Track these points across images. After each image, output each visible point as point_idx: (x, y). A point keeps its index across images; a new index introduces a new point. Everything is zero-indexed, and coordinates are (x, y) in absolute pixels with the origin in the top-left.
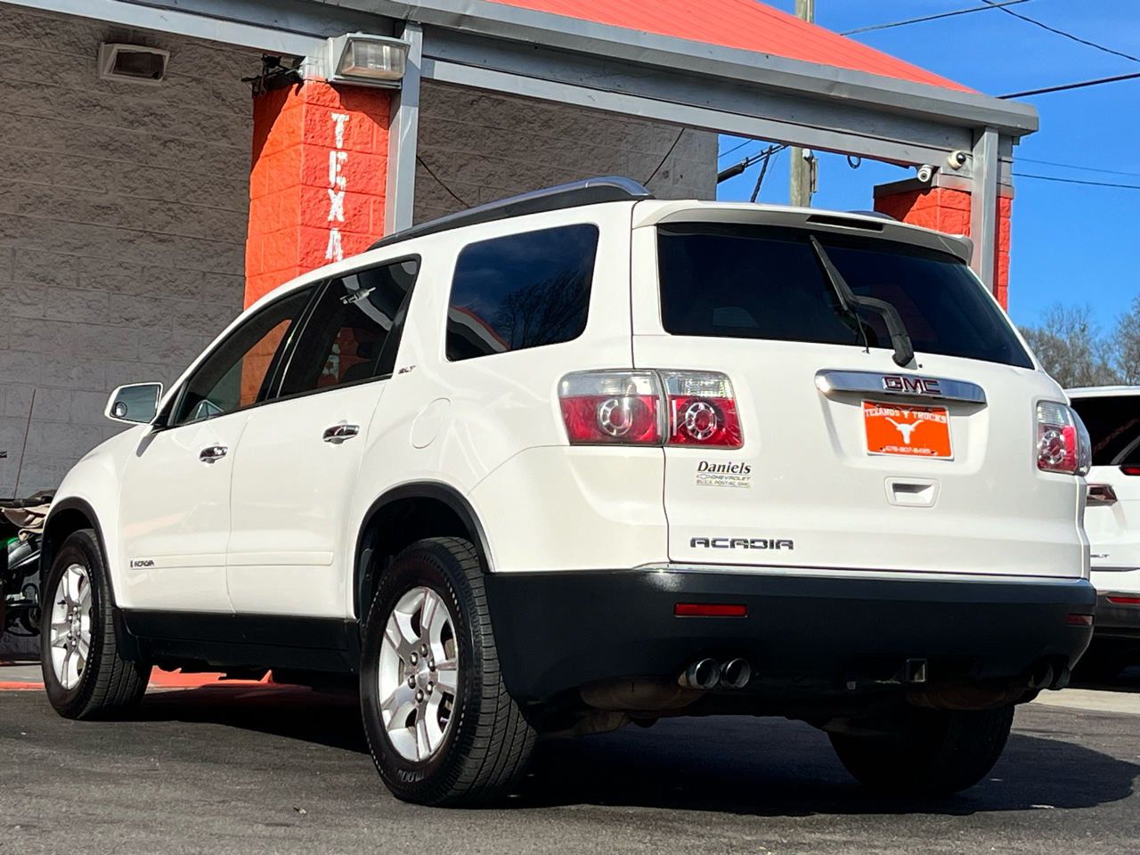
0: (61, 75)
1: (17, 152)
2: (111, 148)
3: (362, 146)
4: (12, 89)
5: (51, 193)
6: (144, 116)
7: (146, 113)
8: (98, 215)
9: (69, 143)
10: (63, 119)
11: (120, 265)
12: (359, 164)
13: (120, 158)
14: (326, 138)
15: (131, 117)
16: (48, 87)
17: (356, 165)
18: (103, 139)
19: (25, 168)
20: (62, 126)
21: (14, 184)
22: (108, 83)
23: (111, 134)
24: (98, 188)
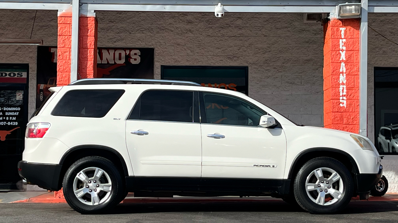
0: (293, 23)
1: (281, 47)
2: (309, 42)
3: (351, 36)
4: (279, 30)
5: (292, 58)
6: (319, 31)
7: (320, 30)
8: (306, 63)
9: (296, 43)
10: (294, 36)
11: (314, 77)
12: (350, 42)
13: (312, 45)
14: (338, 36)
15: (315, 32)
16: (289, 27)
17: (349, 43)
18: (307, 40)
19: (284, 52)
20: (294, 38)
21: (281, 57)
22: (307, 23)
23: (309, 38)
24: (306, 55)
